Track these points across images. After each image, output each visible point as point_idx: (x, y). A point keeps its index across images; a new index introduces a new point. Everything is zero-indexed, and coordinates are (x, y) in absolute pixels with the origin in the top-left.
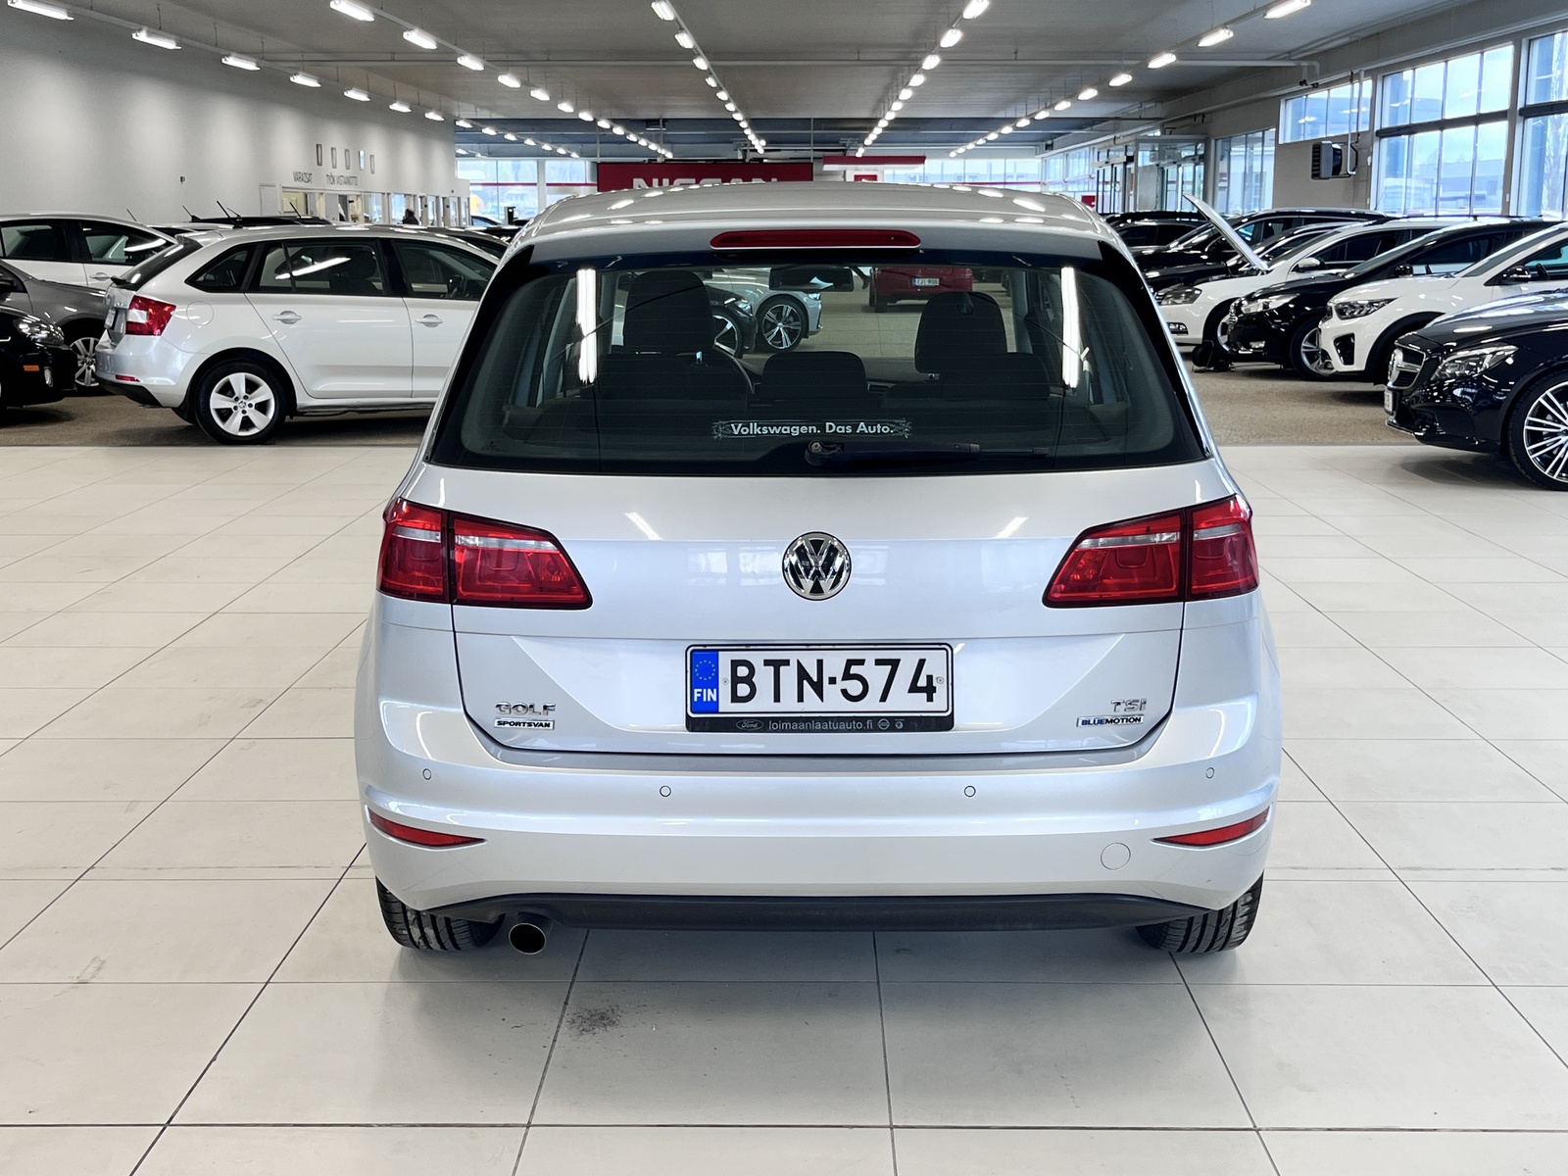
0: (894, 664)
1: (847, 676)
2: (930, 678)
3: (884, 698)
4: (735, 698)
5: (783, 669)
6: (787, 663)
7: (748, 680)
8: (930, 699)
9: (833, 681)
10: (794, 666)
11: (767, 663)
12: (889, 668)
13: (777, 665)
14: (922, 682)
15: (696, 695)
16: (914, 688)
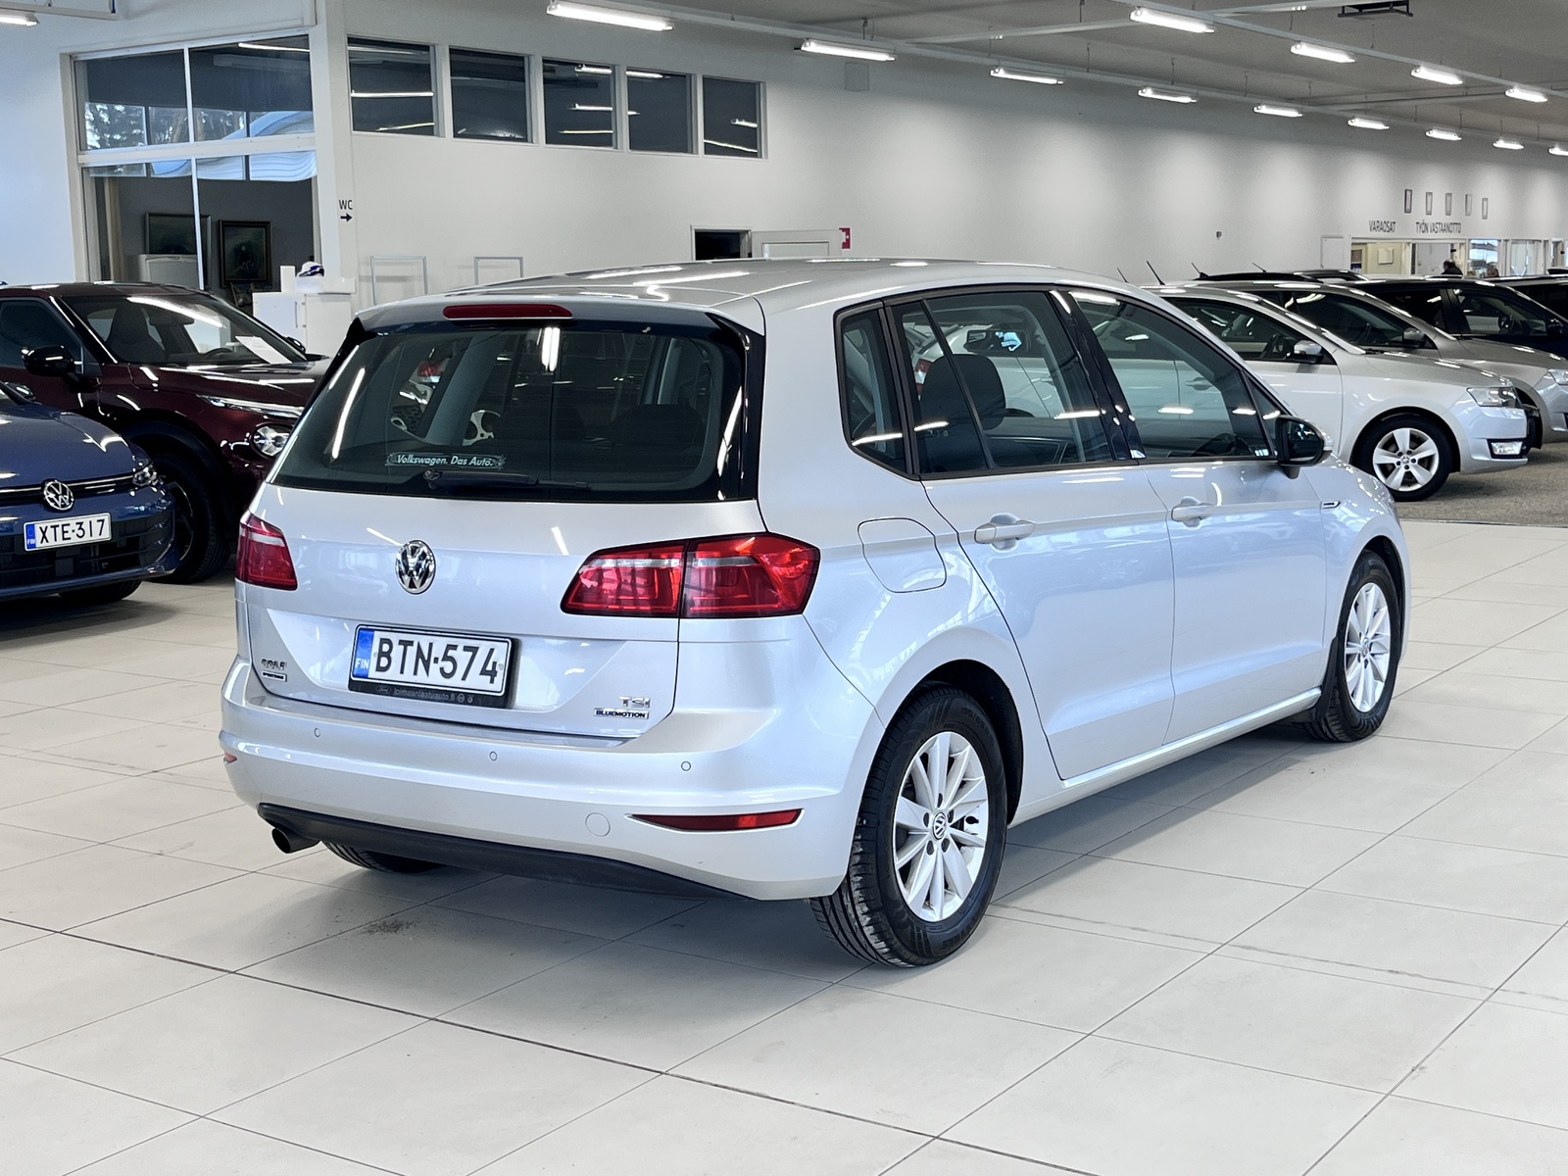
0: (474, 650)
1: (446, 658)
2: (495, 663)
3: (464, 678)
4: (379, 669)
5: (409, 648)
6: (411, 643)
7: (387, 655)
8: (492, 681)
9: (436, 660)
10: (415, 644)
11: (401, 642)
12: (471, 654)
13: (406, 644)
14: (489, 668)
15: (357, 663)
16: (484, 672)
